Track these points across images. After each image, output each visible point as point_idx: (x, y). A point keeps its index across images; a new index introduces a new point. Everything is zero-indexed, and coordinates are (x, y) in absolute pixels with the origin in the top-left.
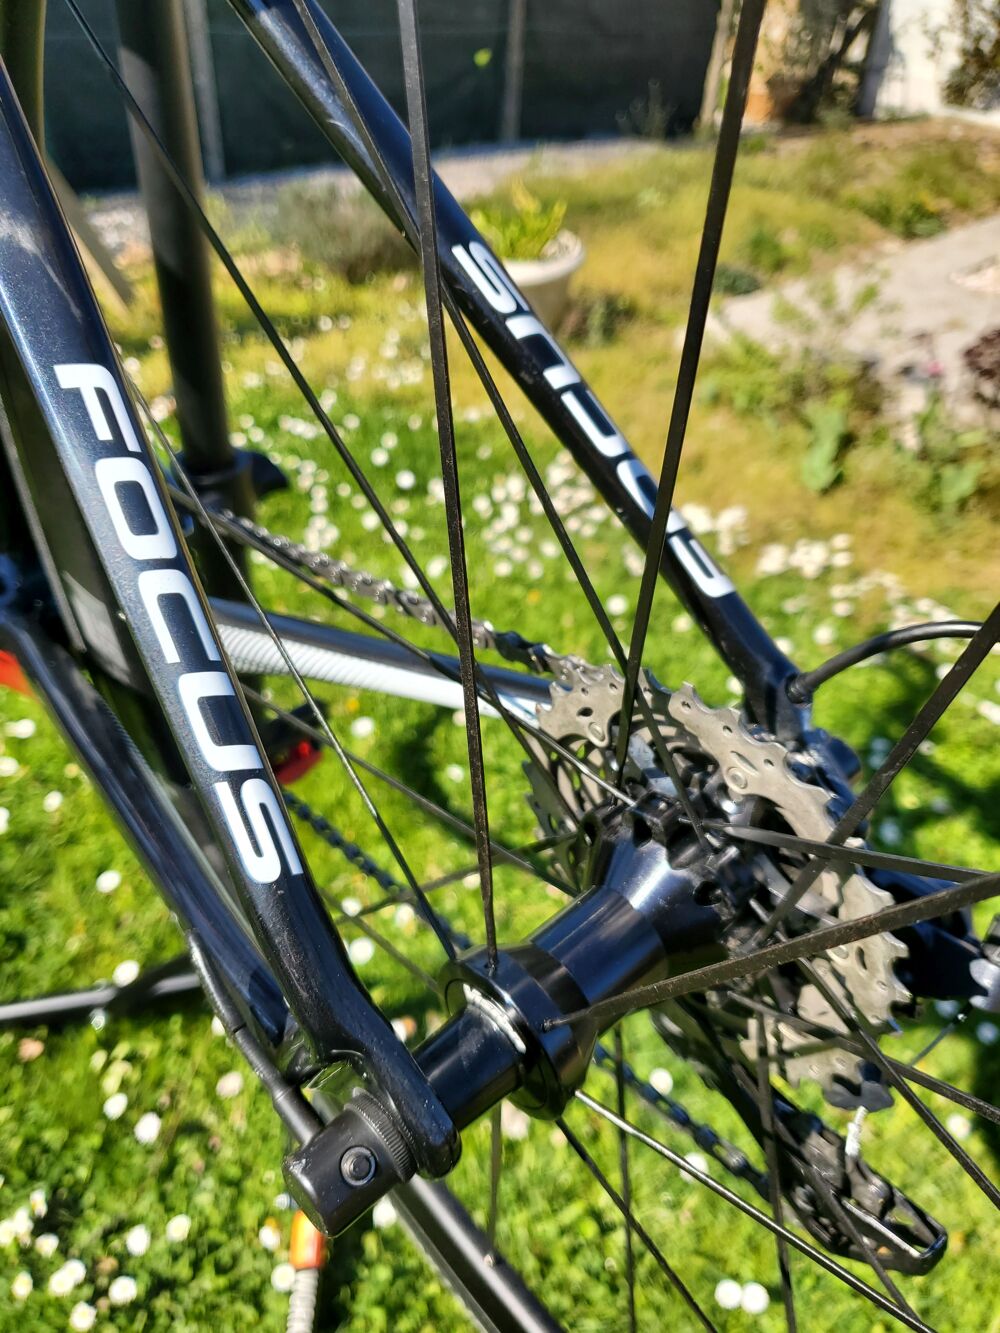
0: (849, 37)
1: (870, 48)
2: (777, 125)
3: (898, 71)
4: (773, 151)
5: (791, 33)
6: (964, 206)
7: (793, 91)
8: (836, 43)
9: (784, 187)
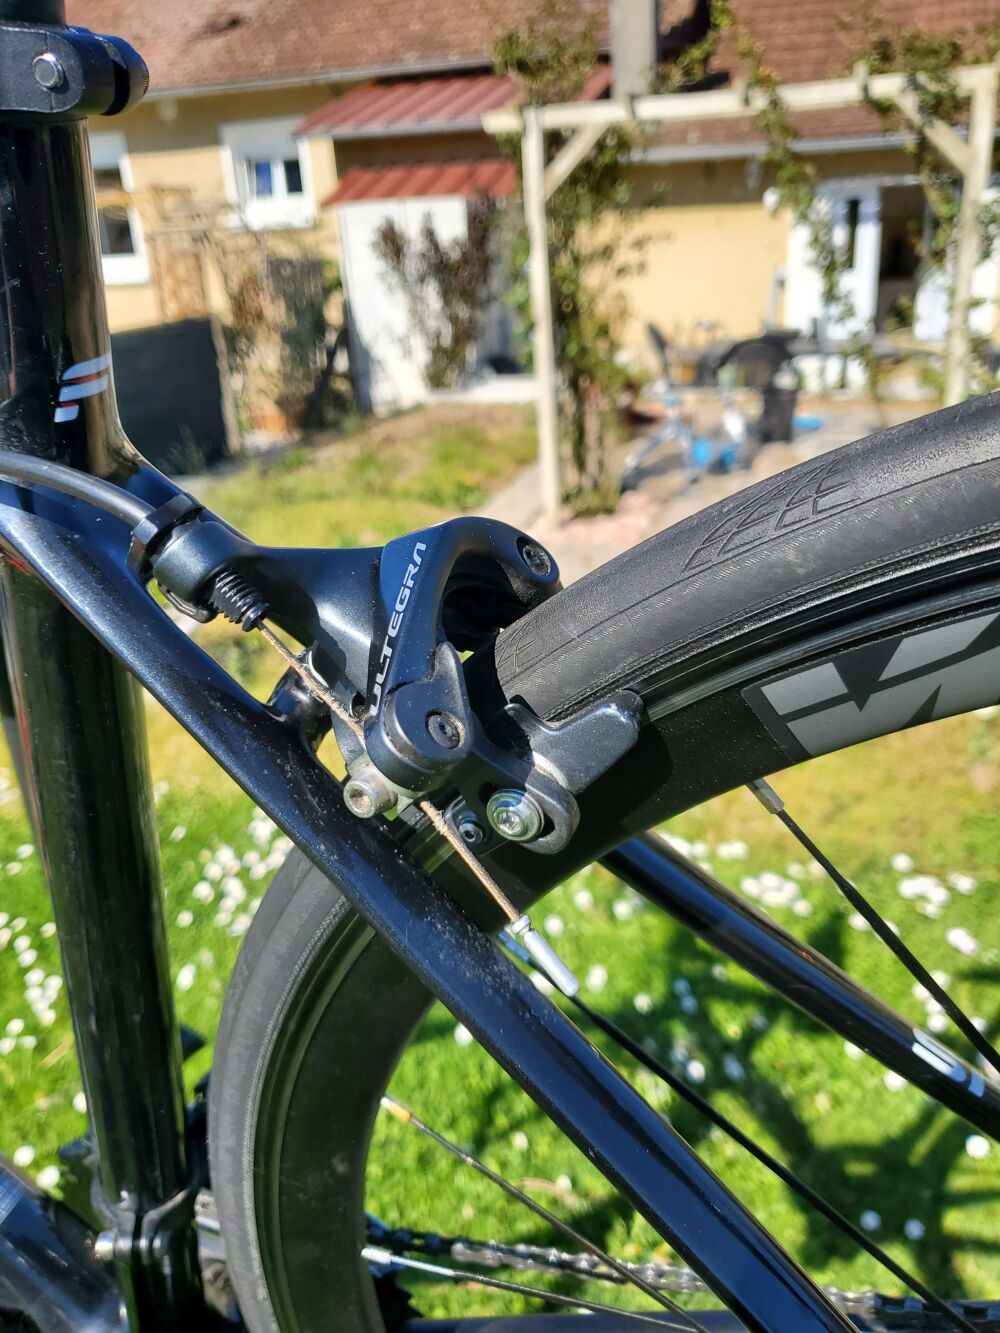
0: (331, 355)
1: (351, 359)
2: (297, 436)
3: (380, 375)
4: (312, 462)
5: (283, 360)
6: (493, 474)
7: (301, 406)
8: (321, 359)
9: (342, 495)
